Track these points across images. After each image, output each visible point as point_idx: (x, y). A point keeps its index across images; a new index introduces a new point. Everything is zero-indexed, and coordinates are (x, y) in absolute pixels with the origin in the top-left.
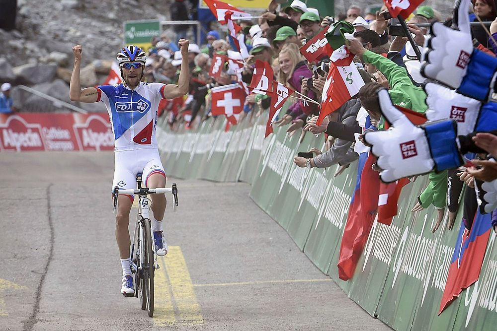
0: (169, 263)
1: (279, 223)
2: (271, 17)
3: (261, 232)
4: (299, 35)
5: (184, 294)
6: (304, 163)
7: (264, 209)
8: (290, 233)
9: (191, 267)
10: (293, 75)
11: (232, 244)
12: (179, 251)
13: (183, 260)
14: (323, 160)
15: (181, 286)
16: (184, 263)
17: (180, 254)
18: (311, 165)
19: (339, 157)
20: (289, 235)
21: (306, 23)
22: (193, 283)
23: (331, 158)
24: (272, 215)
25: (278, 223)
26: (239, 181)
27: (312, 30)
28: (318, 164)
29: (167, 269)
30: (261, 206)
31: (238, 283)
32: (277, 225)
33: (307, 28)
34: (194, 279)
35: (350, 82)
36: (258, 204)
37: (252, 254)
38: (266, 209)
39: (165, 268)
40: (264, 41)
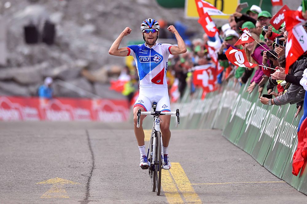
0: (173, 172)
1: (245, 150)
2: (238, 15)
3: (233, 156)
4: (257, 27)
5: (186, 189)
6: (267, 102)
7: (233, 142)
8: (253, 156)
9: (188, 174)
10: (254, 51)
11: (214, 162)
12: (179, 165)
13: (182, 170)
14: (280, 100)
15: (183, 184)
16: (183, 172)
17: (180, 167)
18: (272, 103)
19: (291, 98)
20: (252, 157)
21: (262, 18)
22: (191, 183)
23: (286, 99)
24: (239, 146)
25: (243, 150)
26: (213, 129)
27: (266, 23)
28: (277, 103)
29: (172, 175)
30: (231, 141)
31: (222, 183)
32: (243, 151)
33: (263, 21)
34: (191, 181)
35: (302, 42)
36: (229, 139)
37: (229, 167)
38: (234, 142)
39: (171, 175)
40: (233, 32)
